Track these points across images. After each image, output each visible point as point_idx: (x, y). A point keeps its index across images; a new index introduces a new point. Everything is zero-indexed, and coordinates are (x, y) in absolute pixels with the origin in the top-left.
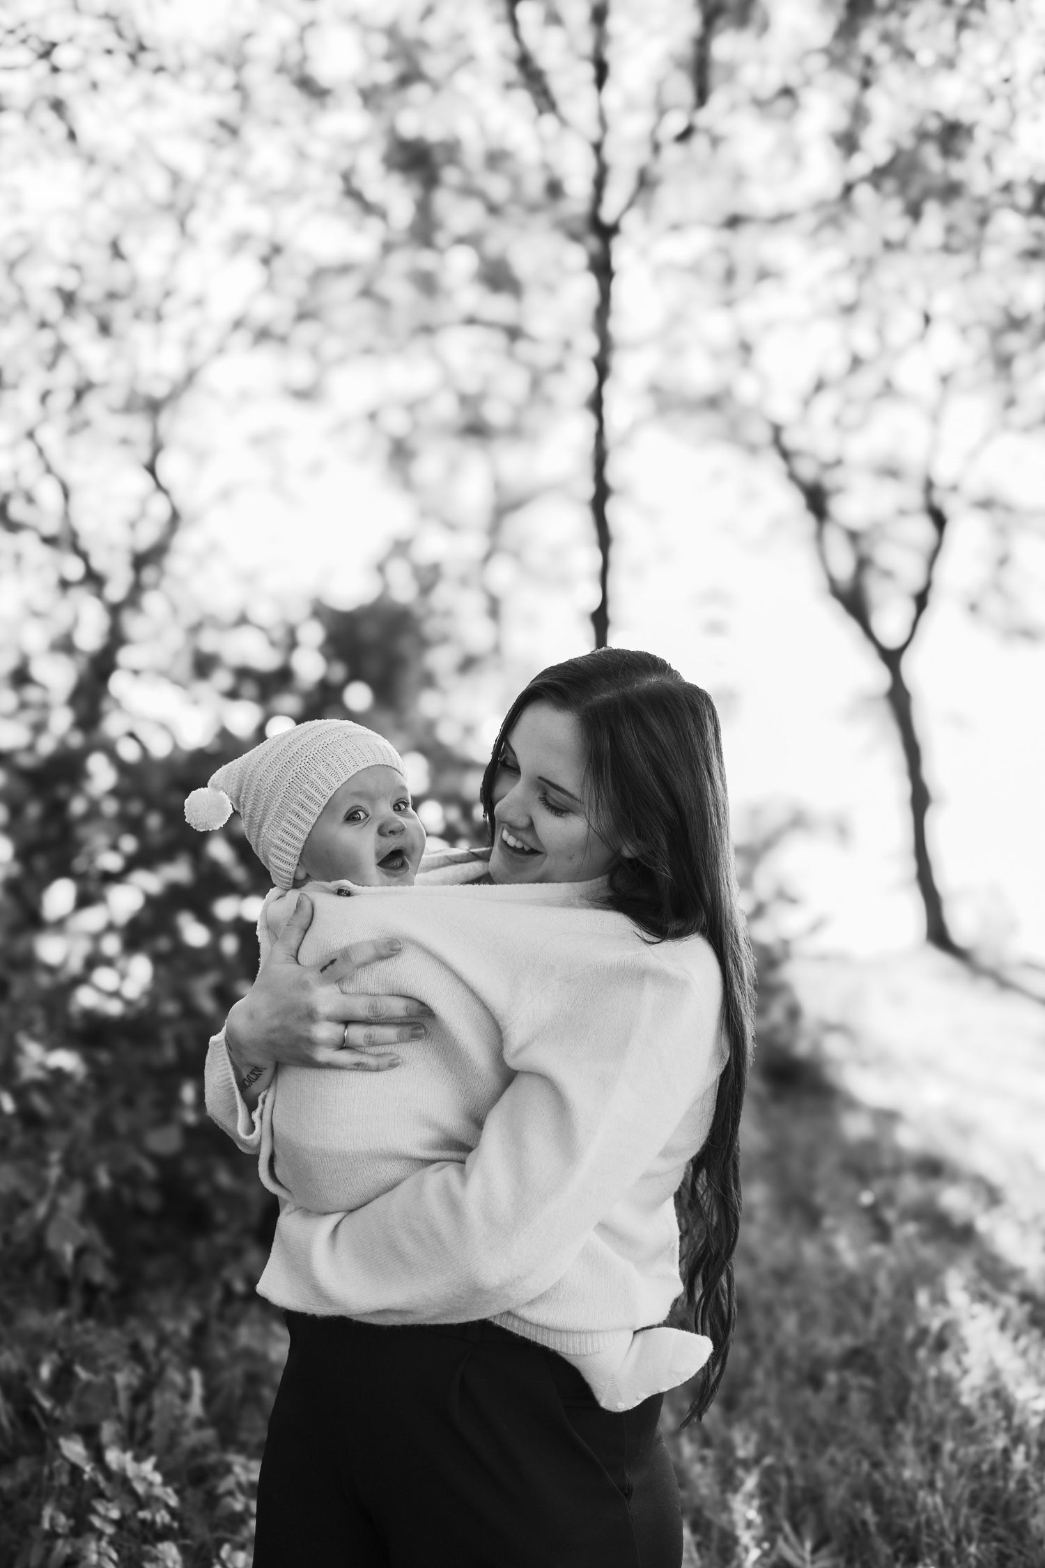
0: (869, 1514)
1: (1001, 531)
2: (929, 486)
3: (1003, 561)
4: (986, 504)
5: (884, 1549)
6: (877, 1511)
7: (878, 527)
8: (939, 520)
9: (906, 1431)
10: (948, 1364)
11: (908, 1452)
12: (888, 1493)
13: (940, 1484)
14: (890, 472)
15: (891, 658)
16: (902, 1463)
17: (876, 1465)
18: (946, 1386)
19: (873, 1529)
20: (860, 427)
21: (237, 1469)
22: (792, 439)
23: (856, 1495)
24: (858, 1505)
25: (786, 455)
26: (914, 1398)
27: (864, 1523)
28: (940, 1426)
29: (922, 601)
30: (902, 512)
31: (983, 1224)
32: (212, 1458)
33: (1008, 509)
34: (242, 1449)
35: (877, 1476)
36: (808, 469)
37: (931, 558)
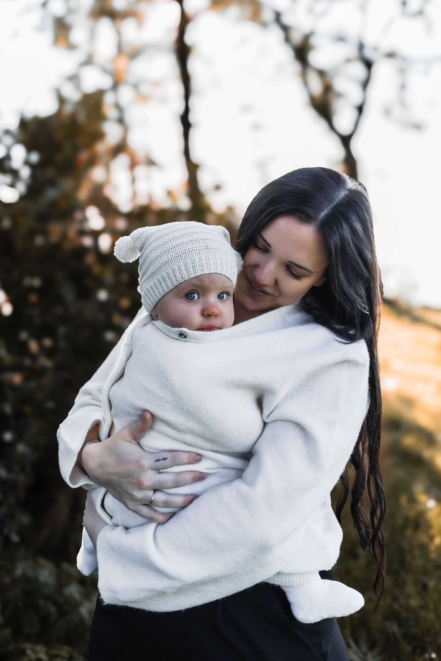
0: (394, 628)
1: (402, 71)
2: (361, 47)
3: (403, 86)
4: (391, 55)
5: (407, 648)
6: (400, 626)
7: (337, 70)
8: (368, 64)
9: (409, 579)
10: (422, 538)
11: (410, 589)
12: (404, 614)
13: (431, 606)
14: (341, 39)
15: (346, 140)
16: (408, 597)
17: (395, 599)
18: (424, 548)
19: (399, 636)
20: (323, 15)
21: (29, 652)
22: (286, 20)
23: (386, 618)
24: (388, 624)
25: (285, 29)
26: (408, 558)
27: (394, 634)
28: (425, 572)
29: (360, 109)
30: (348, 61)
31: (427, 453)
32: (12, 647)
33: (404, 59)
34: (28, 638)
35: (396, 606)
36: (297, 37)
37: (365, 84)
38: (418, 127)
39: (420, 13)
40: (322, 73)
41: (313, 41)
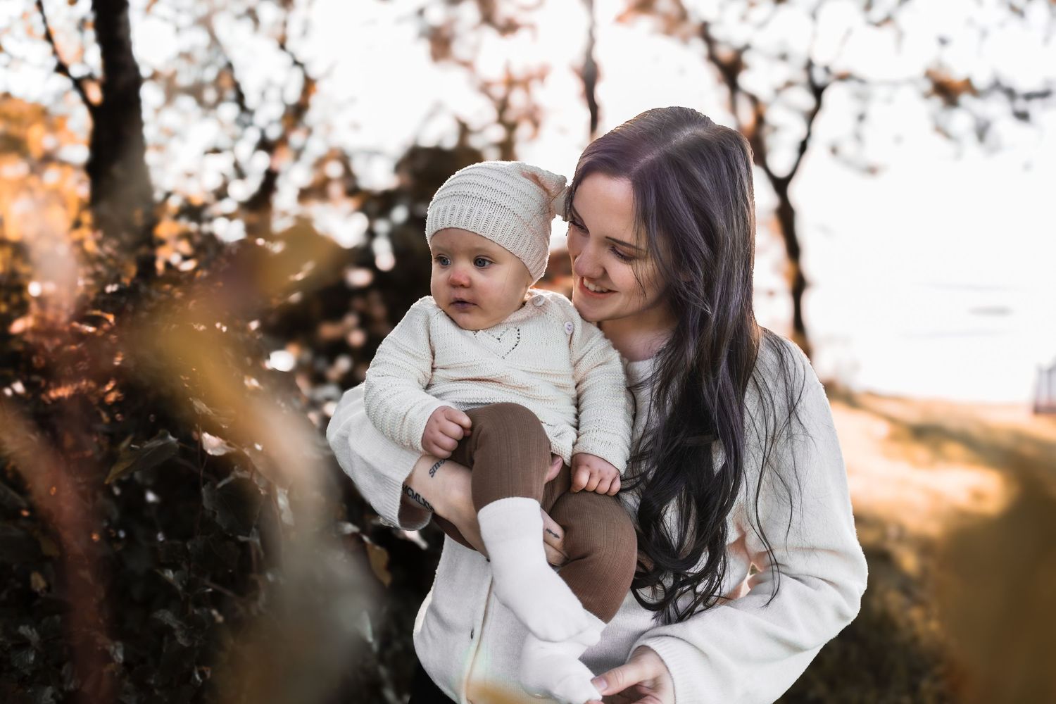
1: (860, 97)
2: (809, 66)
3: (862, 117)
14: (783, 57)
15: (781, 185)
22: (715, 32)
25: (709, 41)
29: (803, 147)
33: (862, 81)
36: (724, 53)
37: (811, 116)
38: (872, 171)
39: (888, 19)
40: (754, 100)
41: (747, 58)
